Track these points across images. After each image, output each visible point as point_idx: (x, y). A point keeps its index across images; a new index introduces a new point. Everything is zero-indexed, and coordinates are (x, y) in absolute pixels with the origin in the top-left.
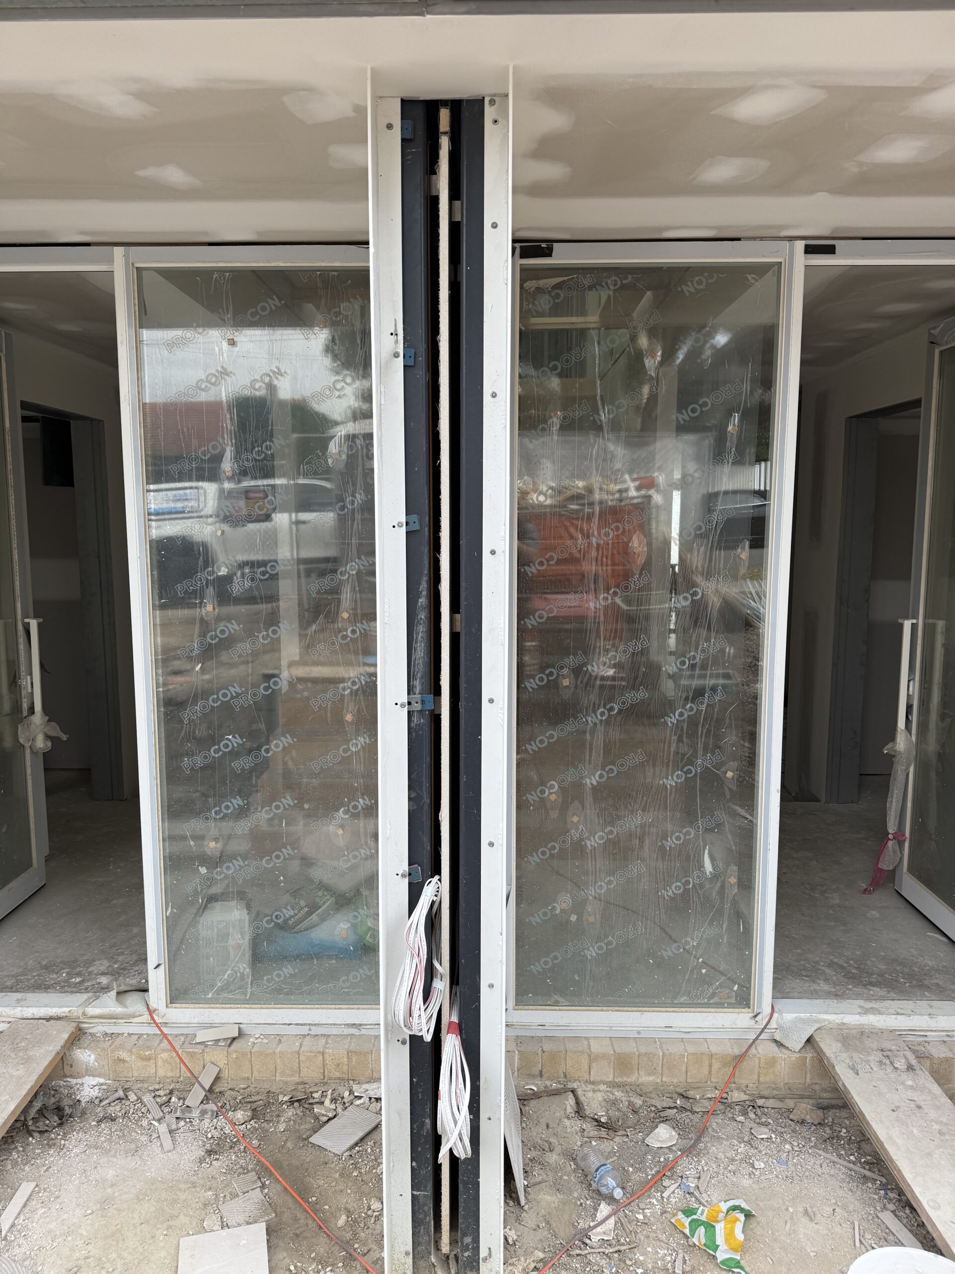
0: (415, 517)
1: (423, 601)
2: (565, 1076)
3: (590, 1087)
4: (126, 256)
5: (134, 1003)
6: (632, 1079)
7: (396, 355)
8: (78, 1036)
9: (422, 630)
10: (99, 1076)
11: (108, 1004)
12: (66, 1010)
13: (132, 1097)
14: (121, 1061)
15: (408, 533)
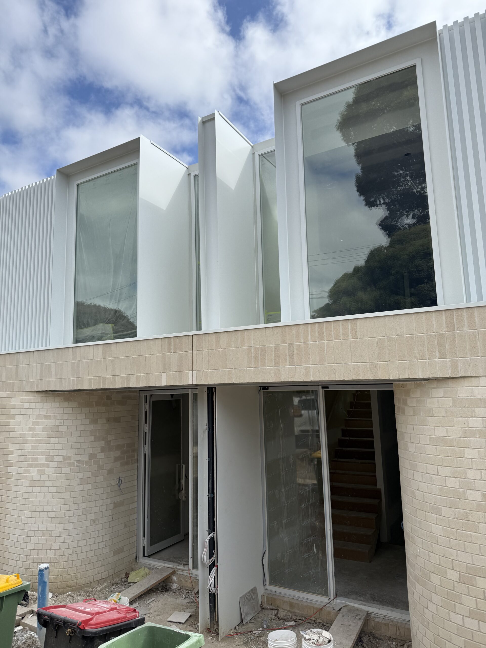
0: (209, 458)
1: (211, 475)
2: (277, 606)
3: (283, 610)
4: (191, 391)
5: (186, 568)
6: (293, 610)
7: (207, 429)
8: (174, 573)
9: (211, 480)
10: (177, 584)
11: (181, 567)
12: (173, 566)
13: (182, 590)
14: (181, 580)
15: (208, 461)
